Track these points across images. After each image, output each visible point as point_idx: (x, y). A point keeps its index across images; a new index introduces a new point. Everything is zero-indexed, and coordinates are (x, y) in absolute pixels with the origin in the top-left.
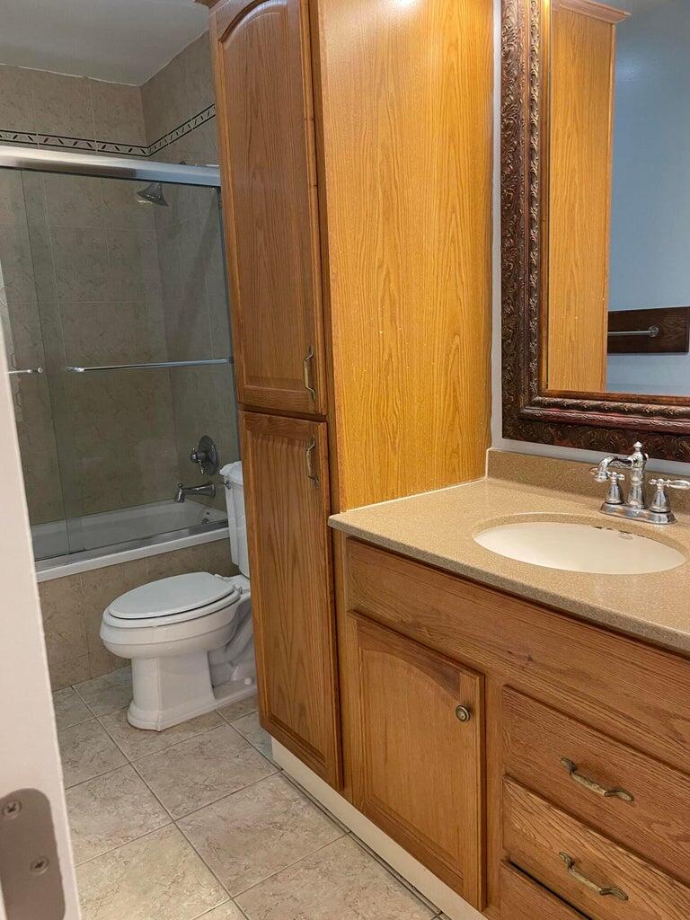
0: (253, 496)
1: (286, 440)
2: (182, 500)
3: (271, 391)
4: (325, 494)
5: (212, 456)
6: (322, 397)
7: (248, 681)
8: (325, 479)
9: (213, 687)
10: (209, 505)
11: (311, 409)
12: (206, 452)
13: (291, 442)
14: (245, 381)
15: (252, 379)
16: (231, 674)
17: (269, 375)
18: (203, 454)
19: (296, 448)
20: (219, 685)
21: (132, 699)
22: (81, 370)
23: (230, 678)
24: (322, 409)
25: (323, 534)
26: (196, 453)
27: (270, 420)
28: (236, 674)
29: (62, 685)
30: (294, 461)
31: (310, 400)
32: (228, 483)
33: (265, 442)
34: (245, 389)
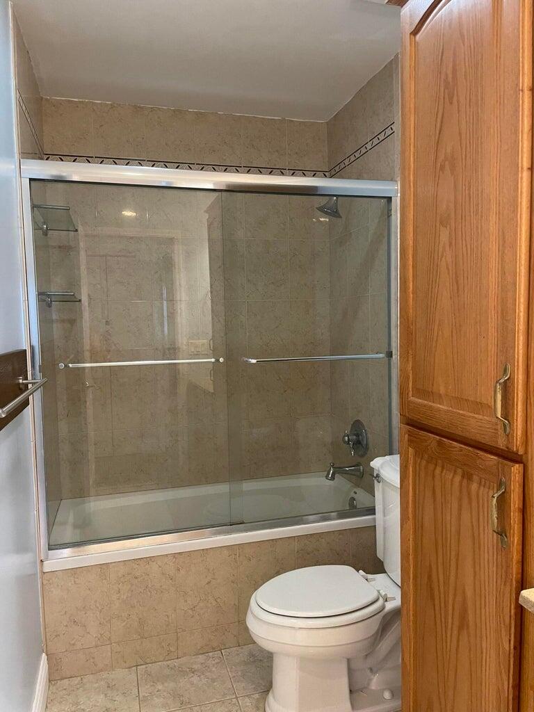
0: (411, 523)
1: (459, 471)
2: (333, 478)
3: (442, 411)
4: (516, 556)
5: (362, 440)
6: (519, 433)
7: (387, 695)
8: (516, 539)
9: (351, 691)
10: (357, 485)
11: (501, 443)
12: (357, 435)
13: (468, 476)
14: (411, 394)
15: (420, 392)
16: (370, 680)
17: (442, 390)
18: (355, 437)
19: (474, 486)
20: (357, 691)
21: (271, 687)
22: (254, 361)
23: (369, 684)
24: (517, 445)
25: (509, 611)
26: (348, 436)
27: (440, 443)
28: (376, 682)
29: (213, 648)
30: (470, 503)
31: (501, 432)
32: (378, 476)
33: (431, 467)
34: (409, 402)
